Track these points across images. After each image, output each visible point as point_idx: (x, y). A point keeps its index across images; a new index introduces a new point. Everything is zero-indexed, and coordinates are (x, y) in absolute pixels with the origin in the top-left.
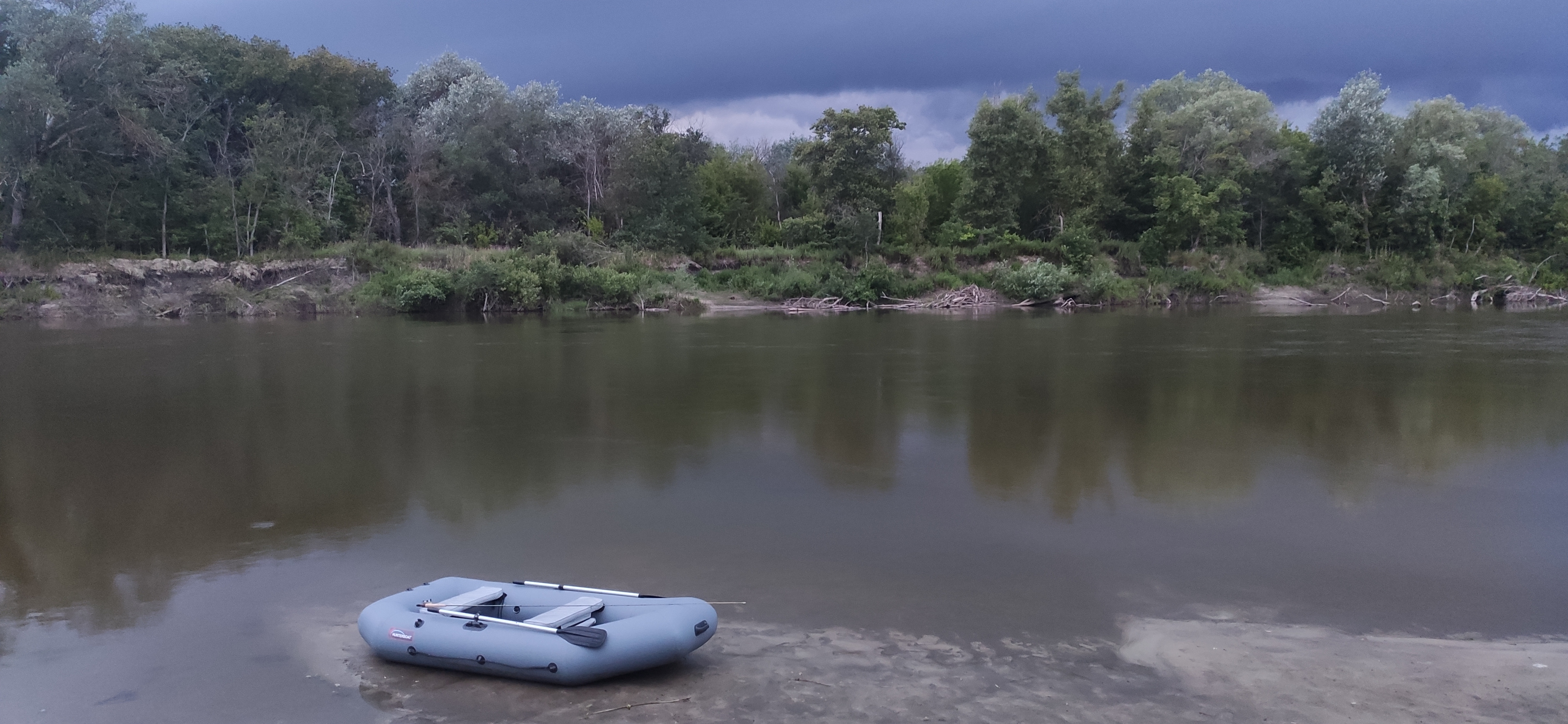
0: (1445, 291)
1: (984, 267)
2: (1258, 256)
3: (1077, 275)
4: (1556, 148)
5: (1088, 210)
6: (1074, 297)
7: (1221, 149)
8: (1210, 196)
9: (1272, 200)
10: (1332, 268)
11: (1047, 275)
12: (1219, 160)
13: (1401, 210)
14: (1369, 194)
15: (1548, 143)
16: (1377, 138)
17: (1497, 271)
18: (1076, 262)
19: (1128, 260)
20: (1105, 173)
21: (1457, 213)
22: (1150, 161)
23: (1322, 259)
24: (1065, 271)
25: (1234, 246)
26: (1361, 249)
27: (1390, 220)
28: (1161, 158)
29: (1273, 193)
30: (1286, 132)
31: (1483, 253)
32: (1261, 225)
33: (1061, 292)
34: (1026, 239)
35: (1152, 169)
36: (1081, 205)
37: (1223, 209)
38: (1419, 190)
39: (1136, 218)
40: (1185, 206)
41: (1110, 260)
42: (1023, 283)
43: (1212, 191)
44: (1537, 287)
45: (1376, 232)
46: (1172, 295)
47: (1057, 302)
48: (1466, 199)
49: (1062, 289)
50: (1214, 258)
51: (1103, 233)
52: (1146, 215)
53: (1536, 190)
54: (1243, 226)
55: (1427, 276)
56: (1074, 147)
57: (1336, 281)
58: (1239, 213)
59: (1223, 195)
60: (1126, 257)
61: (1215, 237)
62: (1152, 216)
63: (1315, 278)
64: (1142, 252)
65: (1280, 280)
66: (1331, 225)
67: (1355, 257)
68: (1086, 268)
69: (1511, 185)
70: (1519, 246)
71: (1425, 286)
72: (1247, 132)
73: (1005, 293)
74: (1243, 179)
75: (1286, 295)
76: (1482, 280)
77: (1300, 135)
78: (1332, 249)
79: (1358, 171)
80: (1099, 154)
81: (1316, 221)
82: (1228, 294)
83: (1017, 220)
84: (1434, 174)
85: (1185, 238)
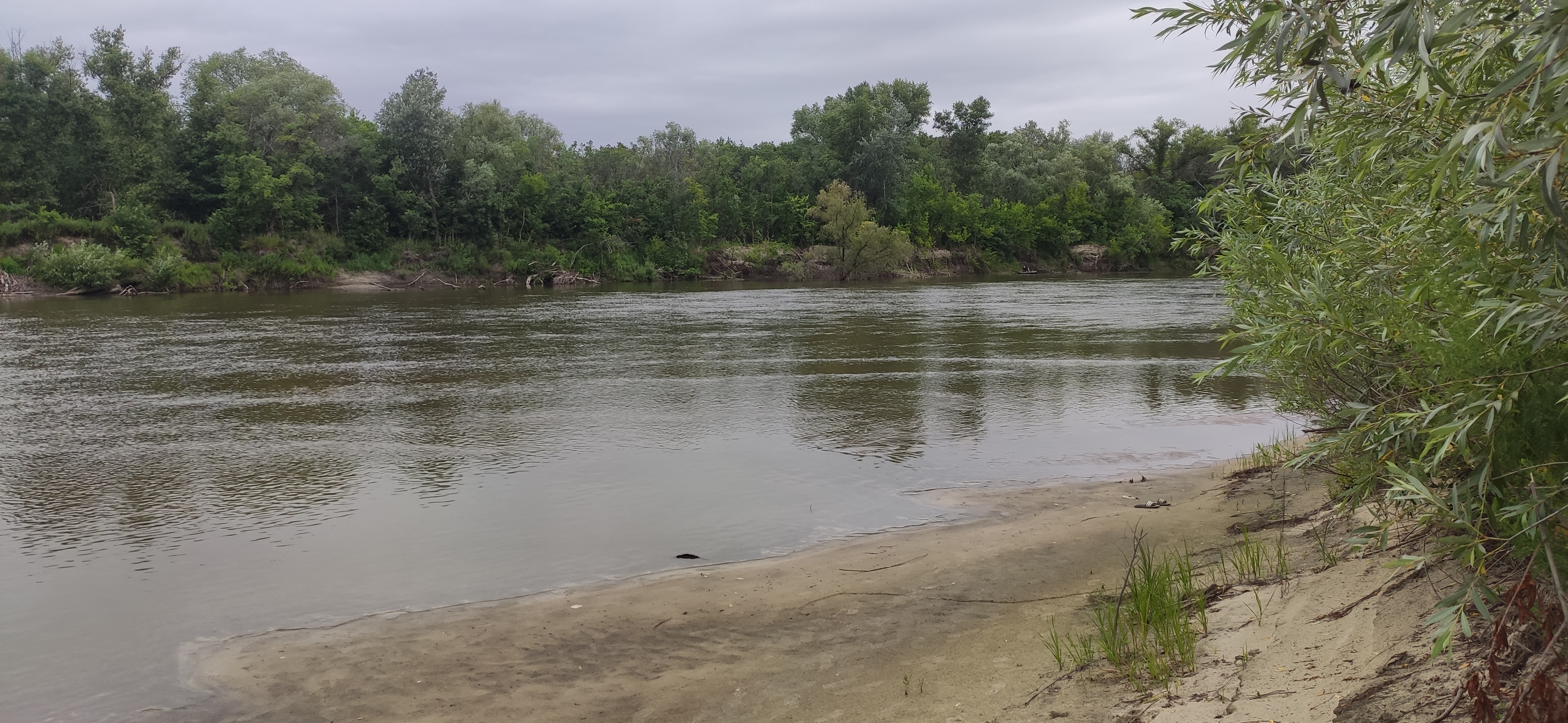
0: (504, 275)
1: (15, 250)
2: (336, 241)
3: (136, 260)
4: (583, 153)
5: (144, 187)
6: (135, 284)
7: (290, 131)
8: (282, 179)
9: (346, 186)
10: (407, 254)
11: (98, 258)
12: (288, 142)
13: (463, 202)
14: (435, 184)
15: (577, 150)
16: (437, 133)
17: (546, 257)
18: (135, 244)
19: (196, 244)
20: (162, 146)
21: (510, 205)
22: (214, 138)
23: (397, 245)
24: (120, 254)
25: (311, 231)
26: (432, 237)
27: (455, 210)
28: (225, 135)
29: (347, 179)
30: (354, 120)
31: (533, 242)
32: (338, 210)
33: (117, 277)
34: (70, 216)
35: (215, 147)
36: (136, 181)
37: (298, 193)
38: (477, 184)
39: (203, 199)
40: (256, 187)
41: (174, 243)
42: (68, 268)
43: (284, 173)
44: (576, 272)
45: (444, 220)
46: (248, 281)
47: (114, 290)
48: (517, 193)
49: (118, 274)
50: (292, 243)
51: (165, 213)
52: (214, 196)
53: (569, 188)
54: (319, 211)
55: (489, 262)
56: (124, 114)
57: (412, 267)
58: (314, 198)
59: (296, 178)
60: (194, 240)
61: (291, 222)
62: (220, 196)
63: (391, 263)
64: (211, 233)
65: (359, 265)
66: (403, 214)
67: (426, 244)
68: (146, 251)
69: (551, 184)
70: (560, 237)
71: (488, 272)
72: (315, 116)
73: (46, 280)
74: (313, 163)
75: (367, 280)
76: (534, 266)
77: (368, 124)
78: (406, 237)
79: (425, 162)
80: (155, 125)
81: (389, 209)
82: (308, 279)
83: (56, 195)
84: (487, 169)
85: (260, 221)
